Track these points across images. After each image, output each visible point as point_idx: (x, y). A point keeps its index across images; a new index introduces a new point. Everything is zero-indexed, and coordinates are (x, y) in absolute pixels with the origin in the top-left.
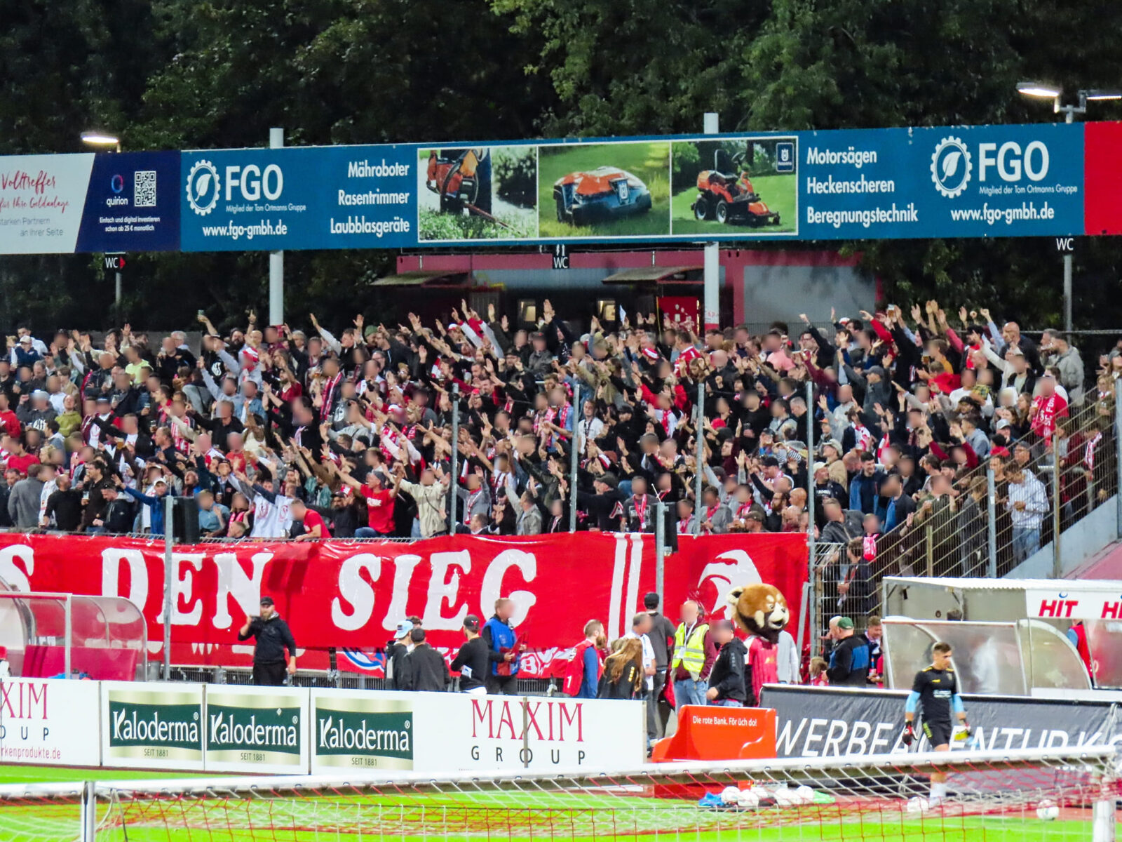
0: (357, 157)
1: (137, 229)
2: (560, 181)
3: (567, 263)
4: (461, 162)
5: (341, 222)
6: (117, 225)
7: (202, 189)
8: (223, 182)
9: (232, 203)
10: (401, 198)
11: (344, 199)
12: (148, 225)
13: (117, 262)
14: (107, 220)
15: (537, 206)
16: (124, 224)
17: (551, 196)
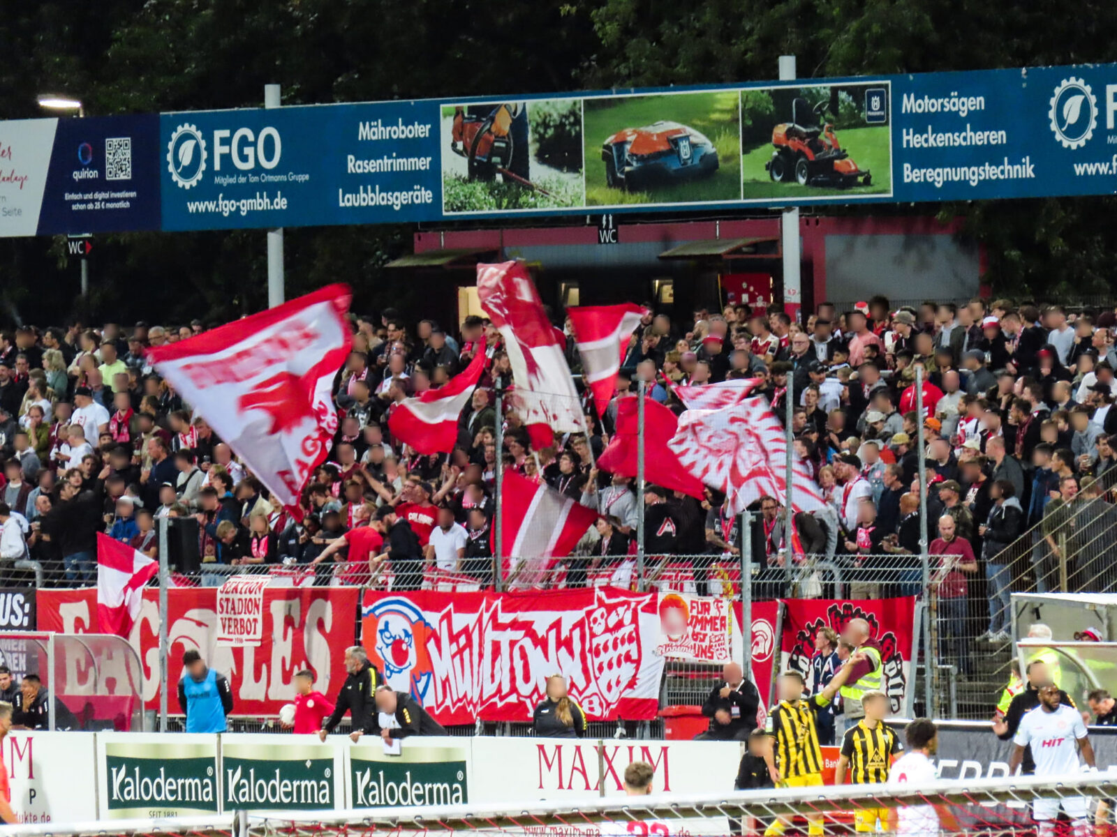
0: (369, 116)
1: (110, 206)
2: (610, 140)
3: (615, 236)
4: (493, 120)
5: (351, 193)
6: (87, 202)
7: (186, 158)
8: (210, 149)
9: (222, 173)
10: (423, 163)
11: (354, 165)
12: (122, 201)
13: (82, 247)
14: (74, 197)
15: (583, 170)
16: (93, 201)
17: (600, 157)
